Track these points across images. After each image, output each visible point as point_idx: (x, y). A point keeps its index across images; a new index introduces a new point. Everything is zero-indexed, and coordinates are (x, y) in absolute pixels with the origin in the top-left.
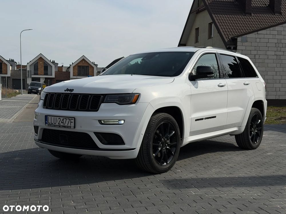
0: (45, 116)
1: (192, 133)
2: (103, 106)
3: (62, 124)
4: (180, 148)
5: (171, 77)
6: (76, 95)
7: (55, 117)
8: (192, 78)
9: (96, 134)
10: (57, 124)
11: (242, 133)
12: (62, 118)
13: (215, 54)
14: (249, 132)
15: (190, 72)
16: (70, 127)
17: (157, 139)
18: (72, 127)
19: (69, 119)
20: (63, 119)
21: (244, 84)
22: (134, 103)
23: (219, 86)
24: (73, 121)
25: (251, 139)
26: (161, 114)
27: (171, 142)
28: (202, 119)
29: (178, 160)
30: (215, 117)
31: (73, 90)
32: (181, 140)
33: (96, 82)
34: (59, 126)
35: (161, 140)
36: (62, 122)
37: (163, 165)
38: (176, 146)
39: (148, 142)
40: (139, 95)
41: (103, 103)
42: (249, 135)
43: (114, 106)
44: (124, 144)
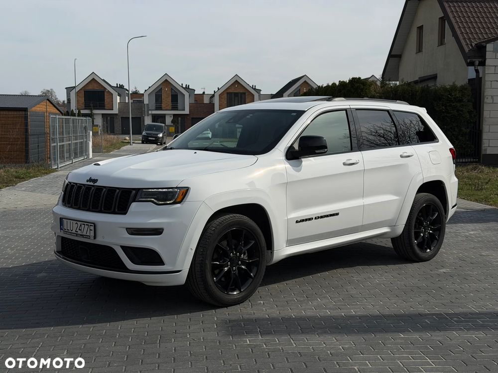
0: (60, 218)
1: (291, 242)
2: (134, 206)
3: (79, 232)
4: (267, 266)
5: (254, 155)
6: (100, 188)
7: (72, 221)
8: (293, 155)
9: (124, 248)
10: (74, 231)
11: (397, 238)
12: (79, 223)
13: (346, 110)
14: (413, 234)
15: (289, 145)
16: (89, 237)
17: (220, 254)
18: (92, 238)
19: (88, 225)
20: (81, 225)
21: (402, 156)
22: (179, 203)
23: (344, 164)
24: (92, 228)
25: (418, 245)
26: (227, 217)
27: (249, 257)
28: (310, 219)
29: (261, 285)
30: (337, 214)
31: (97, 180)
32: (271, 252)
33: (132, 167)
34: (76, 234)
35: (228, 256)
36: (79, 230)
38: (257, 264)
40: (188, 190)
41: (134, 202)
42: (414, 239)
43: (149, 207)
44: (164, 265)
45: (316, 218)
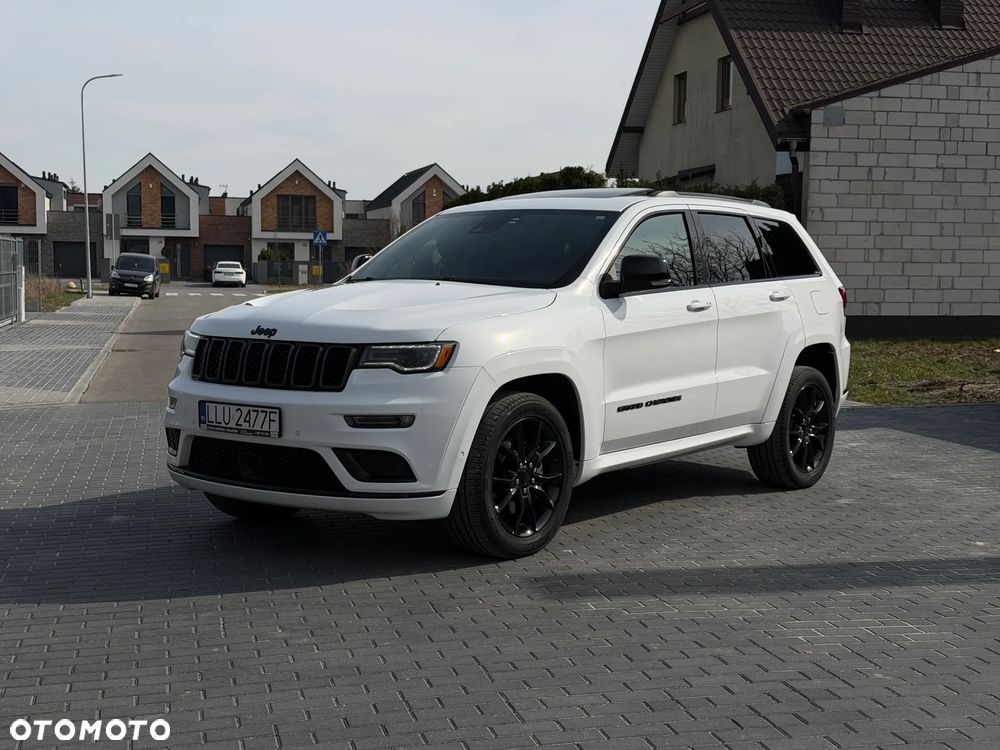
0: (200, 402)
1: (609, 447)
2: (356, 375)
3: (245, 426)
4: (575, 489)
5: (547, 288)
6: (284, 347)
7: (227, 407)
8: (610, 290)
9: (341, 453)
10: (232, 424)
11: (766, 442)
12: (245, 410)
13: (683, 213)
14: (788, 437)
15: (603, 272)
16: (268, 434)
17: (505, 466)
18: (275, 434)
19: (266, 412)
20: (249, 413)
21: (772, 299)
22: (441, 369)
23: (689, 309)
24: (275, 417)
25: (794, 458)
26: (516, 396)
27: (546, 471)
28: (639, 406)
29: (566, 522)
30: (678, 398)
31: (275, 330)
32: (577, 465)
33: (337, 307)
34: (239, 430)
35: (516, 468)
36: (245, 421)
37: (522, 535)
38: (559, 483)
39: (478, 474)
40: (454, 346)
41: (356, 368)
42: (789, 447)
43: (386, 377)
44: (415, 480)
45: (647, 405)
